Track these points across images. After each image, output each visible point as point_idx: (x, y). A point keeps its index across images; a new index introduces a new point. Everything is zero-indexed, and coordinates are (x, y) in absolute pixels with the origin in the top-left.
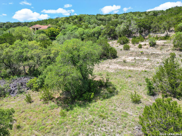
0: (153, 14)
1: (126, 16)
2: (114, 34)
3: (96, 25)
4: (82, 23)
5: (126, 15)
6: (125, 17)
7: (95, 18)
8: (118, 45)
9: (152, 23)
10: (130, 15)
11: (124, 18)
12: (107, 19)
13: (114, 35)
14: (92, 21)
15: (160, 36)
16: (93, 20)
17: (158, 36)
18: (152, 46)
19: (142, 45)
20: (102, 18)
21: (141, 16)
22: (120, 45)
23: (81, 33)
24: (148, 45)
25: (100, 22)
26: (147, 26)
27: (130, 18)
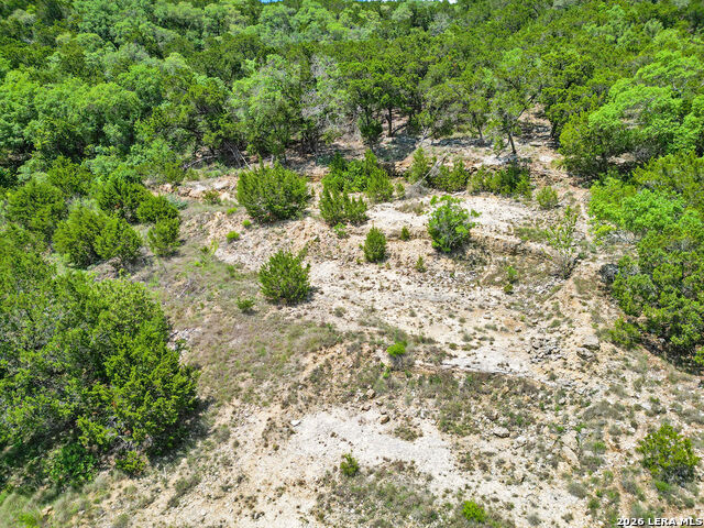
0: (411, 14)
1: (292, 14)
2: (221, 132)
3: (142, 53)
4: (58, 33)
5: (292, 9)
6: (293, 21)
7: (142, 11)
8: (239, 229)
9: (423, 73)
10: (311, 9)
11: (286, 22)
12: (207, 21)
13: (219, 137)
14: (121, 25)
15: (477, 166)
16: (125, 22)
17: (468, 166)
18: (450, 254)
19: (388, 233)
20: (181, 16)
21: (363, 23)
22: (248, 226)
23: (16, 105)
24: (421, 235)
25: (172, 34)
26: (402, 92)
27: (315, 24)
